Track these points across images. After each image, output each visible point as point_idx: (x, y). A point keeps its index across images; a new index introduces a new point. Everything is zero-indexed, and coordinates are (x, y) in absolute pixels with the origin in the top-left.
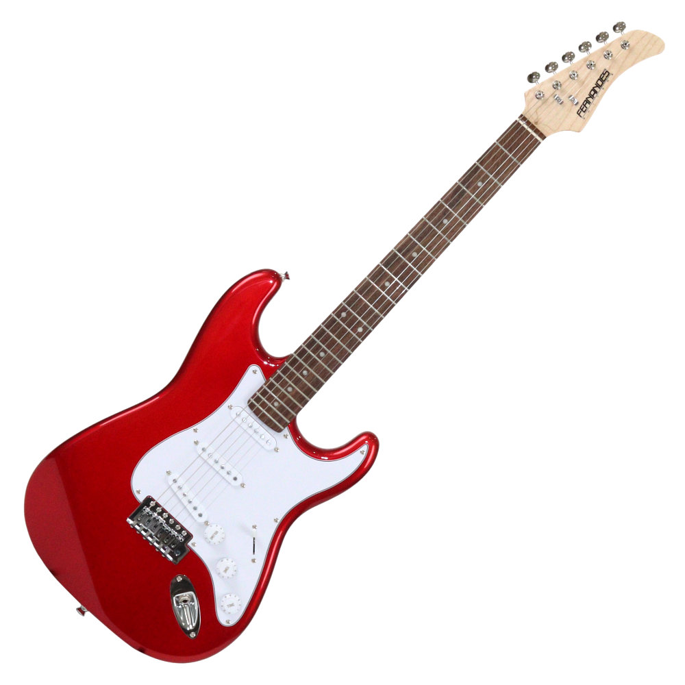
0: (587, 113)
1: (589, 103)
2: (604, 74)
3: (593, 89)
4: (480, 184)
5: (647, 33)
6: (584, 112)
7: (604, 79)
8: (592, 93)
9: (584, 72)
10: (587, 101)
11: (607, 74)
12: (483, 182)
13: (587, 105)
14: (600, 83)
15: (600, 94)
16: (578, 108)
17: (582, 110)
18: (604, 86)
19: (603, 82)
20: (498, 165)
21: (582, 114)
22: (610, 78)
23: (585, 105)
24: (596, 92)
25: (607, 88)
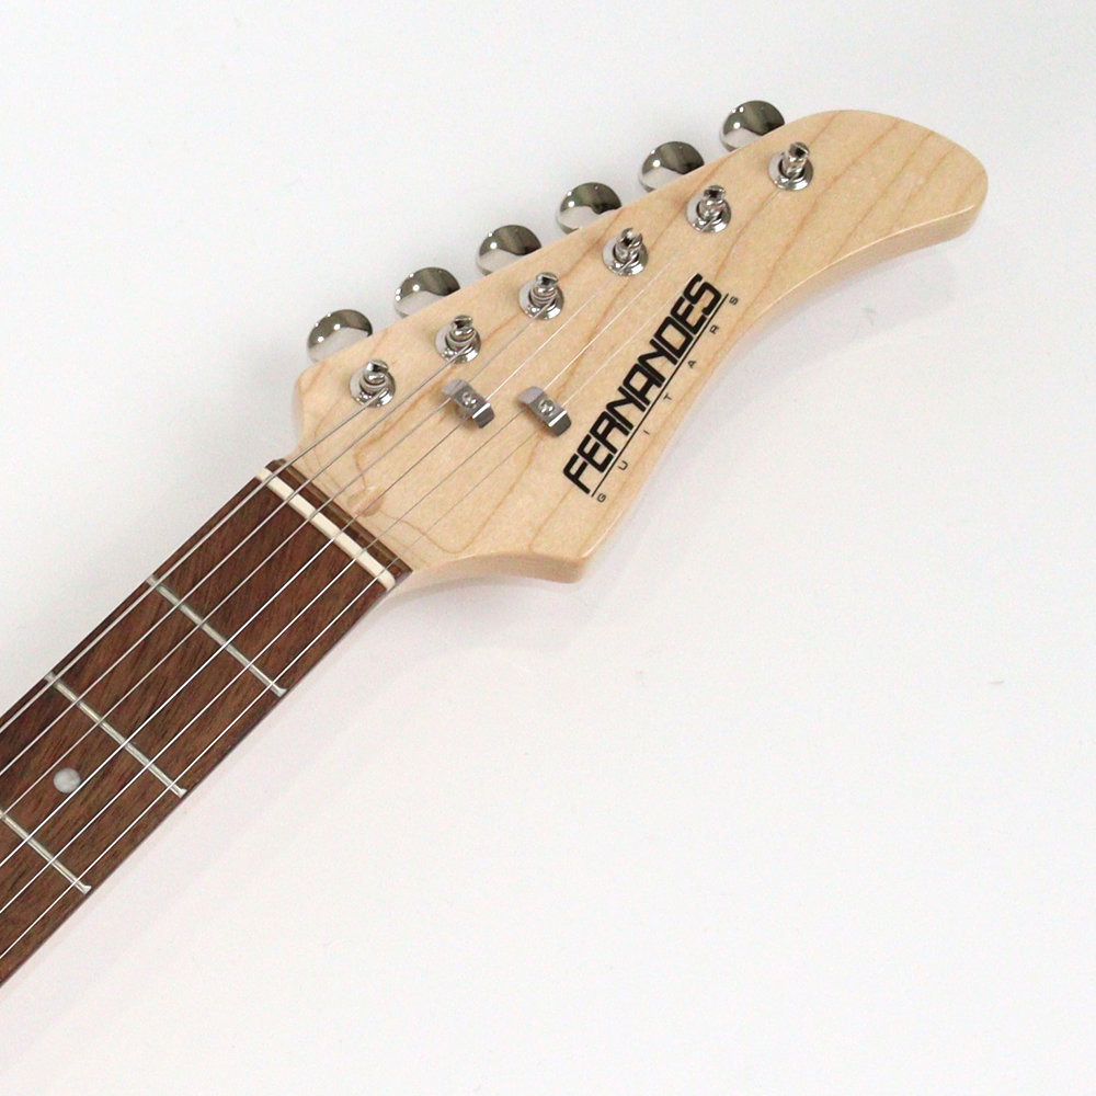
0: (615, 472)
1: (625, 426)
2: (695, 300)
3: (642, 366)
4: (67, 781)
5: (896, 124)
6: (601, 468)
7: (693, 319)
8: (639, 381)
9: (589, 283)
10: (612, 418)
11: (707, 297)
12: (82, 772)
13: (616, 438)
14: (673, 336)
15: (675, 388)
16: (570, 443)
17: (590, 457)
18: (699, 351)
19: (690, 332)
20: (159, 687)
21: (590, 476)
22: (724, 316)
23: (603, 438)
24: (655, 379)
25: (712, 363)
